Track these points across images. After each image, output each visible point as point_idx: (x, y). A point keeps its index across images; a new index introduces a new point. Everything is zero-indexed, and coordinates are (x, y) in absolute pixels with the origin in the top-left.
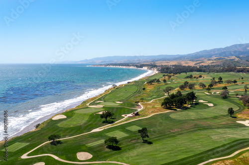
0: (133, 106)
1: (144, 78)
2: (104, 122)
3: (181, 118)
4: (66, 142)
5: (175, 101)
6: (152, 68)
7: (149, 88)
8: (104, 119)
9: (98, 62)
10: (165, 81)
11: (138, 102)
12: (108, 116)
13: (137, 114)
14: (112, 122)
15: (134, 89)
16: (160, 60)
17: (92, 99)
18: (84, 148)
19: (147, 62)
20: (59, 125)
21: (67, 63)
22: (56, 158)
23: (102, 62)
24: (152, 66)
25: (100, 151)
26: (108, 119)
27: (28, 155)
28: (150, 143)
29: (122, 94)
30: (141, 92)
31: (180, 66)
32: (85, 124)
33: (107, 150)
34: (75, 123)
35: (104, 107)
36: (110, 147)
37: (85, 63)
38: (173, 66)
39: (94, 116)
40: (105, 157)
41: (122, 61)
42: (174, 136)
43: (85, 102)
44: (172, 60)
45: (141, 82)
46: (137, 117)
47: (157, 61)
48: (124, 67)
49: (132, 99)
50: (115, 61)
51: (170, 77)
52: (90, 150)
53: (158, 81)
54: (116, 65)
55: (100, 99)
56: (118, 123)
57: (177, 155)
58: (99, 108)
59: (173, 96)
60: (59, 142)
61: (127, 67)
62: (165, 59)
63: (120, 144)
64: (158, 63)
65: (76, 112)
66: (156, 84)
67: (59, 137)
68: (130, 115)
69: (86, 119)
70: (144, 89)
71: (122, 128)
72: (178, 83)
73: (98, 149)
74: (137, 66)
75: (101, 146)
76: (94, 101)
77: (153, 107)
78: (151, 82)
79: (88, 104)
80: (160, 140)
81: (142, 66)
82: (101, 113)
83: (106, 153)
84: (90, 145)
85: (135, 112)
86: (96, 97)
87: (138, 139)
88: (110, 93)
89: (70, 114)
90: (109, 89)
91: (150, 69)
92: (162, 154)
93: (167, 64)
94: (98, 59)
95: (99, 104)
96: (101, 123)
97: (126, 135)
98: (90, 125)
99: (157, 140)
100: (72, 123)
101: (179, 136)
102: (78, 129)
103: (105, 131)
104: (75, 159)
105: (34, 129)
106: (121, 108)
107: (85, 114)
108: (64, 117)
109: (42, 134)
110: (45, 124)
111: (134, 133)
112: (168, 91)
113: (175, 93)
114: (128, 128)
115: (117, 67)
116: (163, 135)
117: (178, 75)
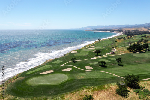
0: (111, 49)
1: (115, 37)
2: (96, 55)
3: (139, 57)
4: (79, 62)
5: (136, 48)
6: (120, 32)
7: (119, 42)
8: (96, 54)
9: (89, 29)
10: (128, 38)
11: (114, 48)
12: (98, 52)
13: (114, 53)
14: (101, 56)
15: (110, 42)
16: (125, 28)
17: (89, 45)
18: (88, 65)
19: (117, 29)
20: (75, 55)
21: (72, 29)
22: (76, 67)
23: (91, 29)
24: (120, 31)
25: (96, 67)
26: (98, 54)
27: (64, 65)
28: (123, 66)
29: (104, 44)
30: (114, 43)
31: (138, 31)
32: (87, 55)
33: (100, 67)
34: (82, 55)
35: (95, 49)
36: (101, 66)
37: (82, 29)
38: (133, 31)
39: (91, 53)
40: (99, 69)
41: (102, 29)
42: (136, 64)
43: (85, 47)
44: (132, 28)
45: (114, 38)
46: (114, 54)
47: (123, 28)
48: (103, 31)
49: (110, 46)
50: (98, 28)
51: (131, 36)
52: (91, 66)
53: (124, 38)
54: (98, 30)
55: (93, 45)
56: (103, 56)
57: (139, 73)
58: (93, 49)
59: (135, 45)
60: (76, 62)
61: (105, 32)
62: (127, 27)
63: (106, 65)
64: (123, 29)
65: (82, 50)
66: (123, 40)
67: (76, 59)
68: (110, 53)
69: (87, 54)
70: (116, 42)
71: (107, 58)
72: (137, 39)
73: (96, 66)
74: (110, 31)
75: (97, 64)
76: (90, 46)
77: (122, 51)
78: (120, 38)
79: (87, 47)
80: (128, 65)
81: (113, 31)
82: (94, 51)
83: (99, 68)
84: (91, 64)
85: (113, 52)
86: (91, 44)
87: (116, 63)
88: (98, 43)
89: (79, 51)
90: (97, 41)
91: (118, 33)
92: (130, 71)
93: (129, 30)
94: (89, 27)
95: (92, 47)
96: (95, 55)
97: (109, 61)
98: (89, 56)
99: (126, 65)
100: (81, 55)
101: (139, 64)
102: (84, 57)
103: (97, 59)
104: (85, 69)
105: (63, 56)
106: (104, 50)
107: (86, 51)
108: (77, 52)
109: (68, 58)
110: (68, 55)
111: (114, 61)
112: (131, 43)
113: (136, 44)
114: (110, 59)
115: (99, 31)
116: (129, 63)
117: (136, 35)
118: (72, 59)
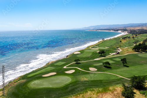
0: (115, 49)
1: (120, 36)
2: (100, 56)
3: (145, 57)
4: (83, 63)
5: (141, 47)
6: (124, 31)
7: (123, 41)
8: (100, 55)
9: (92, 28)
10: (133, 37)
11: (118, 48)
12: (102, 53)
13: (118, 53)
14: (105, 56)
15: (115, 42)
16: (129, 27)
17: (92, 46)
18: (92, 66)
19: (121, 28)
20: (77, 56)
21: (75, 29)
22: (80, 69)
23: (94, 28)
24: (124, 30)
25: (100, 68)
26: (102, 55)
27: (66, 67)
28: (128, 67)
29: (108, 44)
30: (119, 43)
31: (143, 30)
32: (90, 56)
33: (104, 68)
34: (85, 56)
35: (99, 49)
36: (105, 67)
37: (84, 29)
38: (138, 30)
39: (94, 53)
40: (103, 71)
41: (106, 28)
42: (142, 65)
43: (88, 47)
44: (137, 27)
45: (119, 38)
46: (119, 54)
47: (127, 27)
48: (107, 31)
49: (114, 46)
50: (102, 28)
51: (136, 35)
52: (95, 67)
53: (129, 37)
54: (102, 30)
55: (96, 46)
56: (107, 57)
57: (145, 73)
58: (97, 50)
59: (140, 45)
60: (79, 63)
61: (109, 31)
62: (132, 26)
63: (111, 66)
64: (128, 29)
65: (85, 51)
66: (128, 39)
67: (79, 61)
68: (114, 53)
69: (90, 54)
70: (121, 41)
71: (111, 59)
72: (142, 39)
73: (99, 67)
74: (114, 30)
75: (101, 66)
76: (93, 47)
77: (127, 50)
78: (124, 38)
79: (90, 48)
80: (133, 65)
81: (118, 30)
82: (98, 52)
83: (104, 69)
84: (95, 65)
85: (117, 52)
86: (94, 45)
87: (121, 64)
88: (101, 43)
89: (82, 51)
90: (101, 41)
91: (123, 32)
92: (135, 72)
93: (134, 29)
94: (92, 27)
95: (96, 48)
96: (99, 56)
97: (113, 62)
98: (93, 57)
99: (132, 66)
100: (84, 55)
101: (145, 65)
102: (87, 58)
103: (101, 60)
104: (89, 70)
105: (66, 57)
106: (109, 50)
107: (90, 52)
108: (80, 53)
109: (70, 59)
110: (71, 56)
111: (118, 61)
112: (136, 43)
113: (141, 43)
114: (114, 59)
116: (134, 64)
117: (142, 35)
118: (75, 61)
